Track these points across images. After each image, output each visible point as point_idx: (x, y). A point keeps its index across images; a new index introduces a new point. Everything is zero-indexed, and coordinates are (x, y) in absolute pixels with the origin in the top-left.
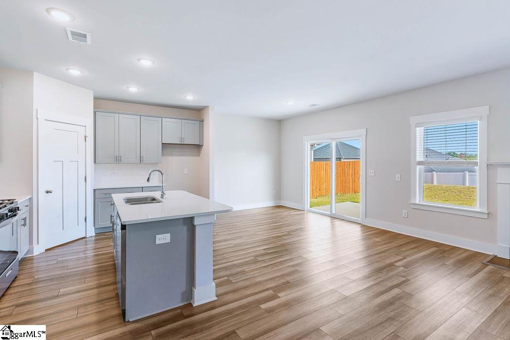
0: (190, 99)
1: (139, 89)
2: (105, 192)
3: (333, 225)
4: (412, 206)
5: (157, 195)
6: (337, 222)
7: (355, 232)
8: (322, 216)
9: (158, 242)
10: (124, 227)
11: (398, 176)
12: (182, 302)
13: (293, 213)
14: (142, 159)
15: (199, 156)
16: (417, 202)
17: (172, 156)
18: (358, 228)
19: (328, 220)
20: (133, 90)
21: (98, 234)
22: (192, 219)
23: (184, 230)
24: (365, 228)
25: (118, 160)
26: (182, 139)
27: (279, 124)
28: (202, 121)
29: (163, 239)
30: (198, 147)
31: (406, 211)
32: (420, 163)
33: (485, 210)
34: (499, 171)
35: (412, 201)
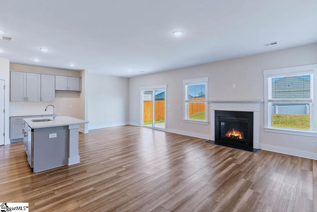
0: (72, 66)
1: (40, 60)
2: (18, 118)
3: (153, 133)
4: (184, 121)
5: (51, 118)
6: (155, 131)
8: (149, 129)
9: (50, 137)
10: (33, 130)
12: (63, 164)
13: (134, 128)
14: (42, 99)
15: (79, 97)
17: (62, 97)
18: (164, 134)
19: (151, 130)
20: (37, 60)
21: (12, 143)
22: (68, 126)
23: (64, 132)
25: (26, 99)
26: (68, 88)
27: (128, 80)
28: (81, 78)
29: (53, 135)
30: (79, 92)
31: (182, 124)
32: (187, 101)
33: (207, 121)
34: (211, 104)
35: (184, 119)
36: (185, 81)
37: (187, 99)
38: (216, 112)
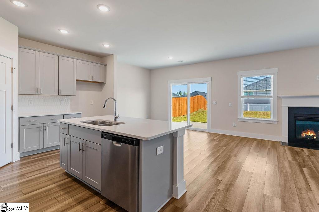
2: (31, 119)
4: (239, 120)
7: (204, 137)
11: (230, 104)
14: (59, 92)
16: (241, 118)
21: (23, 158)
24: (210, 134)
25: (38, 92)
26: (91, 77)
28: (106, 65)
29: (160, 150)
30: (102, 84)
31: (235, 123)
32: (242, 97)
33: (276, 120)
34: (283, 100)
35: (239, 118)
36: (239, 73)
37: (242, 94)
38: (290, 109)
